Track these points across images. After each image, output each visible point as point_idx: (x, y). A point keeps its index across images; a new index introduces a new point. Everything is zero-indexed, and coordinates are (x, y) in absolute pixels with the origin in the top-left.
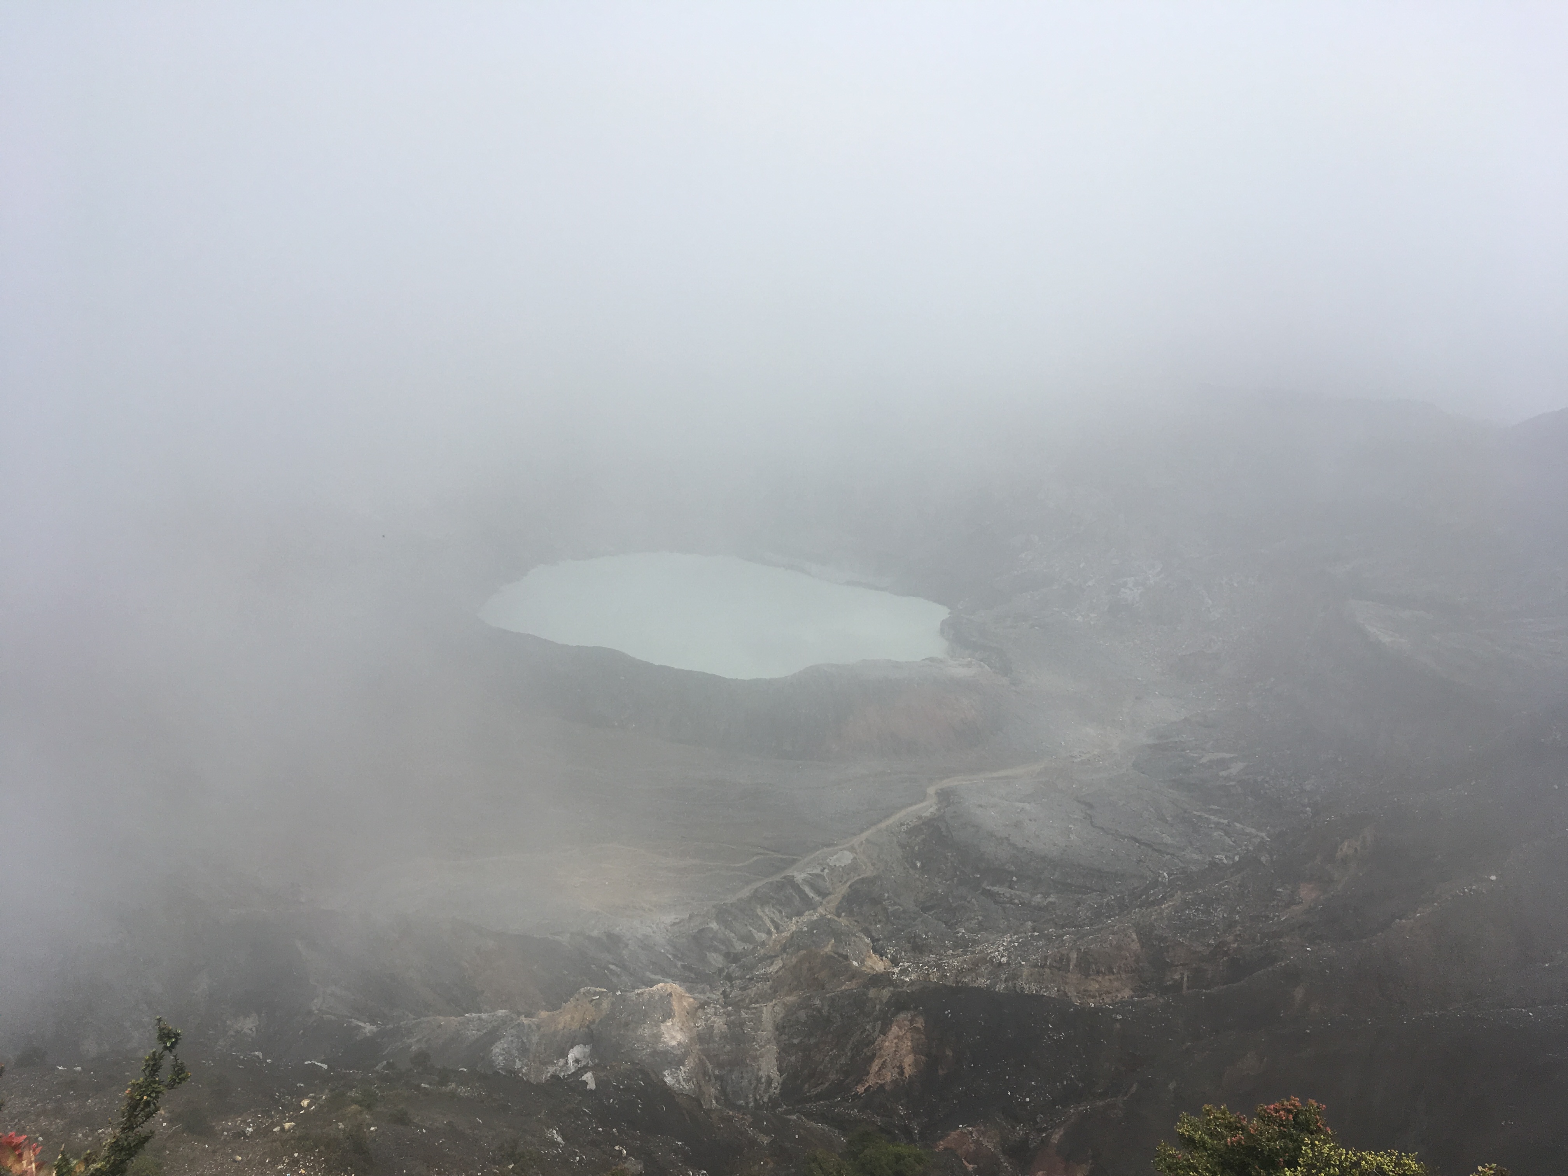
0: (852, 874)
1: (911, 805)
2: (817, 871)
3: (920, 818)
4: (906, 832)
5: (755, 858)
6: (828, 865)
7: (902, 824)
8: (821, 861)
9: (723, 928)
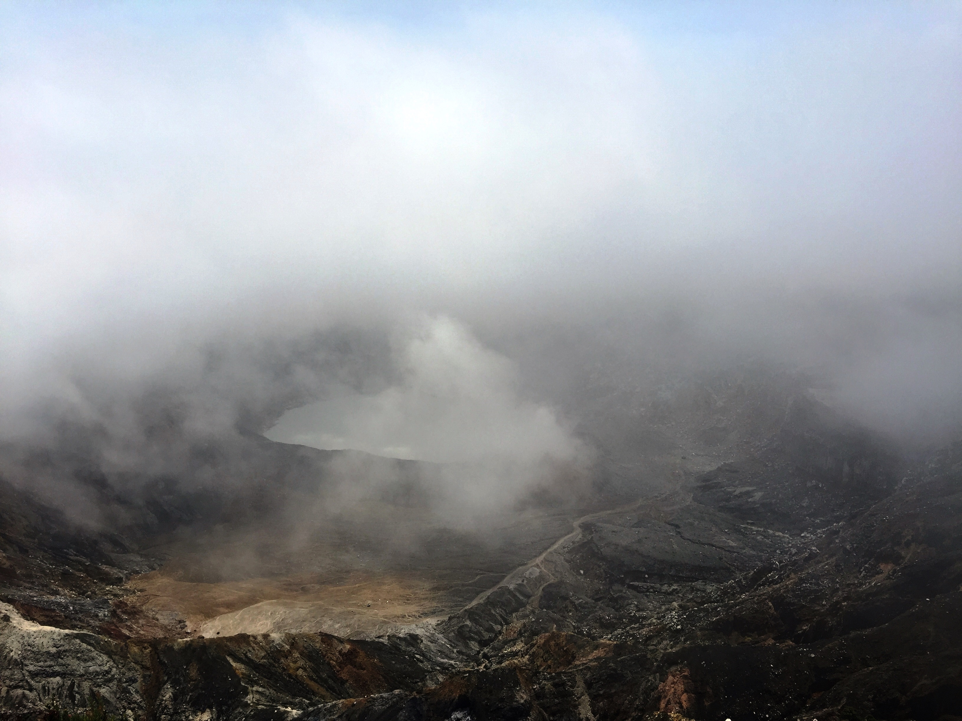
0: (542, 582)
1: (566, 535)
2: (520, 582)
3: (573, 543)
4: (568, 552)
5: (478, 577)
6: (525, 577)
7: (564, 548)
8: (520, 575)
9: (474, 624)
